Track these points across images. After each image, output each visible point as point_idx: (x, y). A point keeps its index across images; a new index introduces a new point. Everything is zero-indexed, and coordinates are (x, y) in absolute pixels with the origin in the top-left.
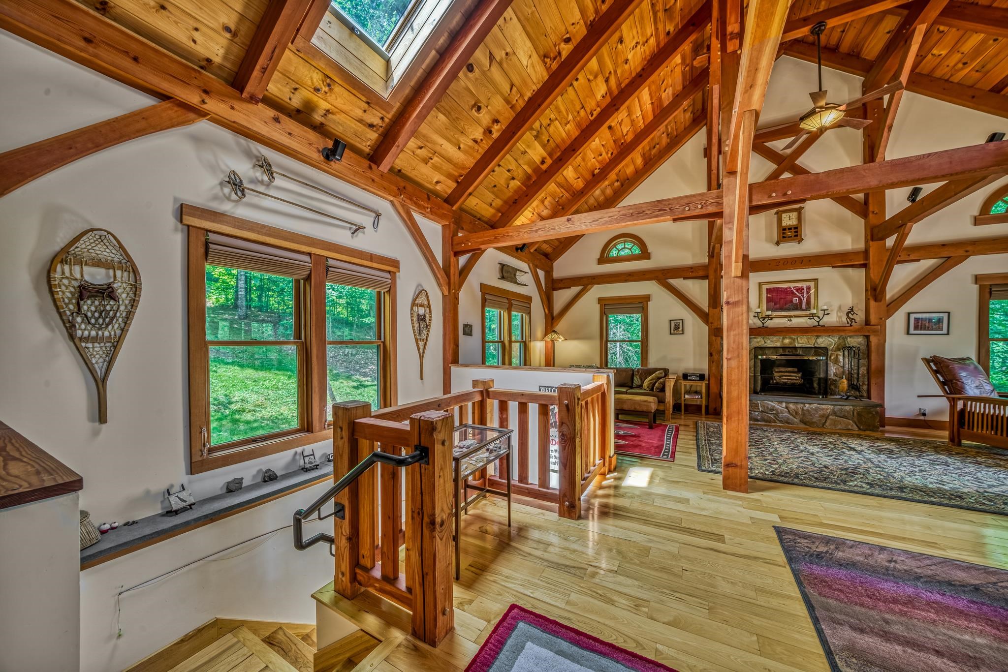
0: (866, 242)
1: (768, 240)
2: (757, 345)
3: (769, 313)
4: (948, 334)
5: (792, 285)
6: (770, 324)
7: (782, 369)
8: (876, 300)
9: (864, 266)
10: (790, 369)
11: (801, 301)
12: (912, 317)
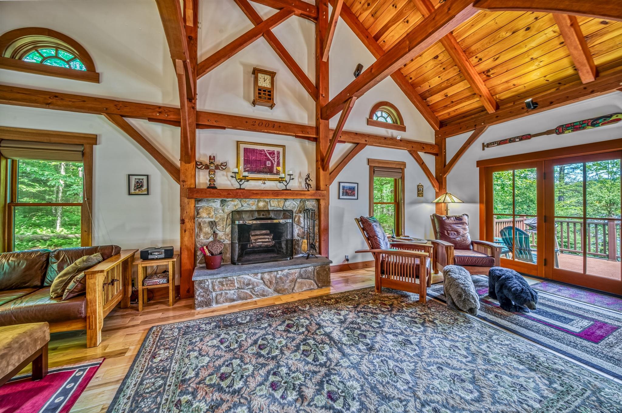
0: (317, 120)
1: (246, 98)
2: (234, 209)
3: (246, 174)
4: (357, 199)
5: (266, 148)
6: (248, 185)
7: (258, 232)
8: (323, 170)
9: (316, 140)
10: (264, 232)
11: (272, 164)
12: (342, 184)
